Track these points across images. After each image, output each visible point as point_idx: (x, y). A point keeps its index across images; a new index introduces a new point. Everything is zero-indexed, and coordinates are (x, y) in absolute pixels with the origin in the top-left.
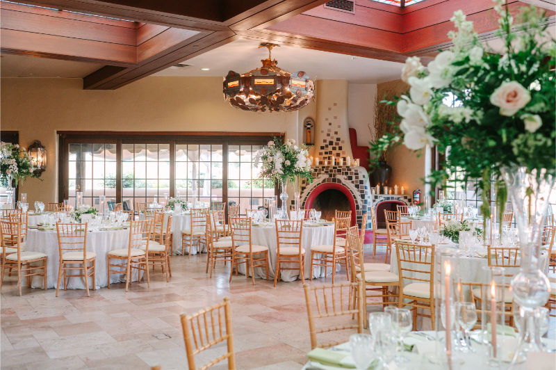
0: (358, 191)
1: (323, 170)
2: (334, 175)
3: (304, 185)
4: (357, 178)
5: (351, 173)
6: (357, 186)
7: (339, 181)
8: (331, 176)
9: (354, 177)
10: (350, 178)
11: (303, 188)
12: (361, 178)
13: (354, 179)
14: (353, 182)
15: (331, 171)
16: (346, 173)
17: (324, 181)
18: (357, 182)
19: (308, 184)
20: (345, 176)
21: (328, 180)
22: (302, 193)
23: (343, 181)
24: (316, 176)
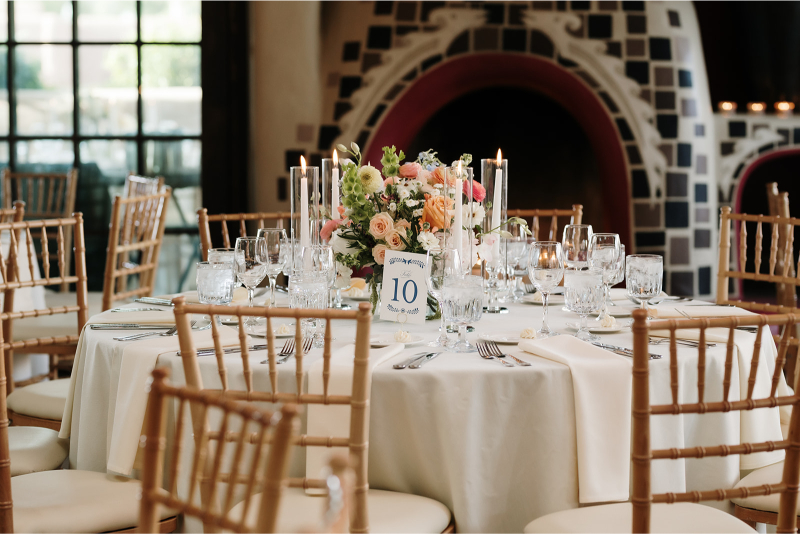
0: (645, 96)
3: (353, 69)
4: (637, 24)
6: (636, 72)
7: (543, 43)
9: (620, 19)
10: (599, 28)
11: (350, 85)
12: (657, 27)
13: (620, 32)
14: (614, 50)
17: (460, 43)
18: (635, 47)
19: (373, 62)
20: (573, 19)
21: (483, 36)
22: (342, 109)
23: (564, 44)
24: (418, 22)
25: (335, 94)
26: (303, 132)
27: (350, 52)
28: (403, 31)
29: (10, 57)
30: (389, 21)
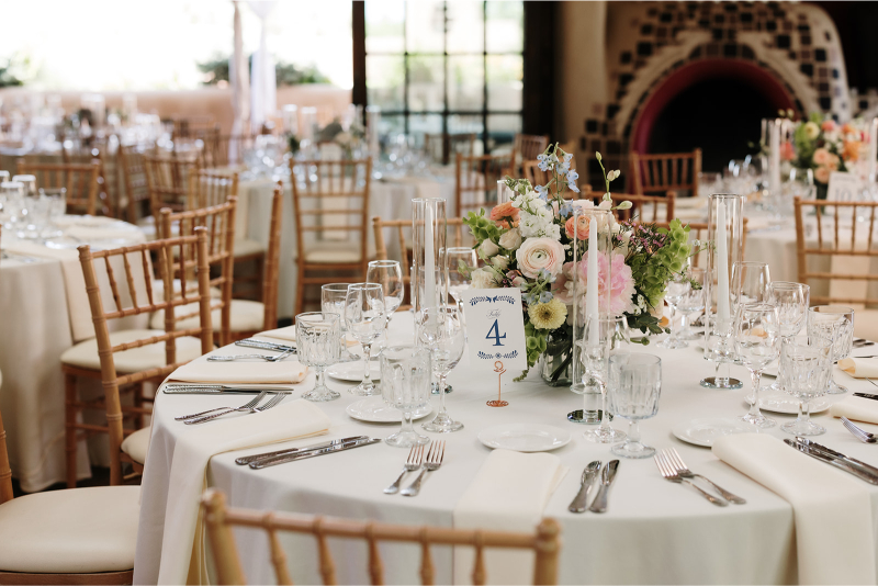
0: (812, 85)
1: (691, 16)
2: (732, 34)
3: (628, 69)
4: (806, 40)
5: (788, 25)
6: (806, 70)
7: (748, 52)
8: (718, 34)
9: (795, 37)
10: (783, 42)
11: (626, 79)
12: (818, 41)
13: (796, 45)
14: (792, 56)
15: (720, 19)
16: (771, 27)
17: (696, 52)
18: (805, 54)
19: (640, 64)
20: (766, 37)
21: (710, 48)
22: (621, 94)
23: (762, 53)
24: (669, 38)
25: (616, 85)
26: (597, 108)
27: (626, 58)
28: (660, 45)
29: (406, 63)
30: (651, 38)
